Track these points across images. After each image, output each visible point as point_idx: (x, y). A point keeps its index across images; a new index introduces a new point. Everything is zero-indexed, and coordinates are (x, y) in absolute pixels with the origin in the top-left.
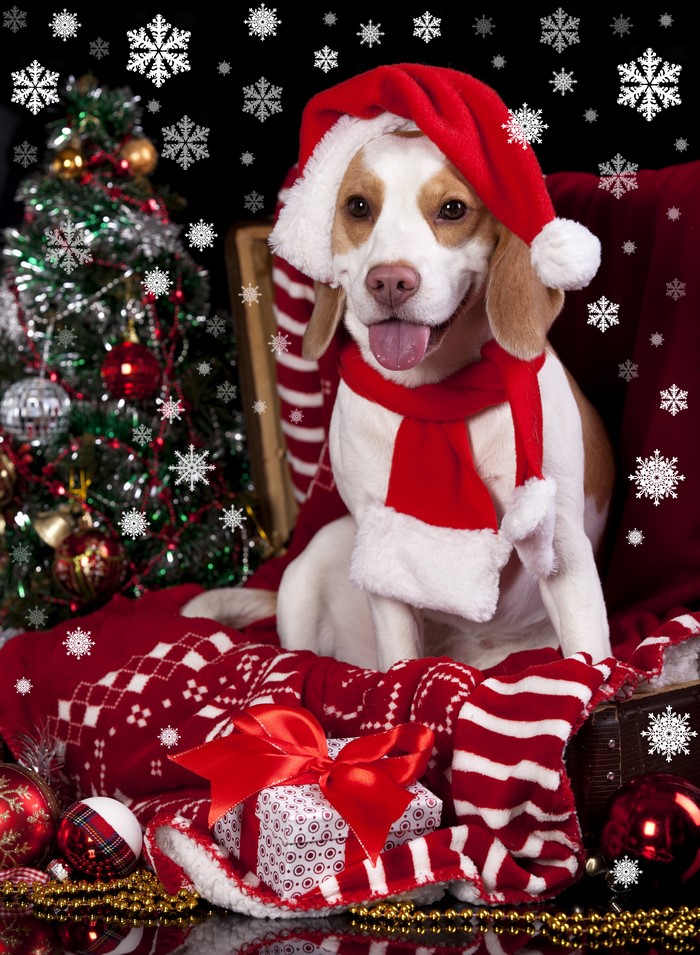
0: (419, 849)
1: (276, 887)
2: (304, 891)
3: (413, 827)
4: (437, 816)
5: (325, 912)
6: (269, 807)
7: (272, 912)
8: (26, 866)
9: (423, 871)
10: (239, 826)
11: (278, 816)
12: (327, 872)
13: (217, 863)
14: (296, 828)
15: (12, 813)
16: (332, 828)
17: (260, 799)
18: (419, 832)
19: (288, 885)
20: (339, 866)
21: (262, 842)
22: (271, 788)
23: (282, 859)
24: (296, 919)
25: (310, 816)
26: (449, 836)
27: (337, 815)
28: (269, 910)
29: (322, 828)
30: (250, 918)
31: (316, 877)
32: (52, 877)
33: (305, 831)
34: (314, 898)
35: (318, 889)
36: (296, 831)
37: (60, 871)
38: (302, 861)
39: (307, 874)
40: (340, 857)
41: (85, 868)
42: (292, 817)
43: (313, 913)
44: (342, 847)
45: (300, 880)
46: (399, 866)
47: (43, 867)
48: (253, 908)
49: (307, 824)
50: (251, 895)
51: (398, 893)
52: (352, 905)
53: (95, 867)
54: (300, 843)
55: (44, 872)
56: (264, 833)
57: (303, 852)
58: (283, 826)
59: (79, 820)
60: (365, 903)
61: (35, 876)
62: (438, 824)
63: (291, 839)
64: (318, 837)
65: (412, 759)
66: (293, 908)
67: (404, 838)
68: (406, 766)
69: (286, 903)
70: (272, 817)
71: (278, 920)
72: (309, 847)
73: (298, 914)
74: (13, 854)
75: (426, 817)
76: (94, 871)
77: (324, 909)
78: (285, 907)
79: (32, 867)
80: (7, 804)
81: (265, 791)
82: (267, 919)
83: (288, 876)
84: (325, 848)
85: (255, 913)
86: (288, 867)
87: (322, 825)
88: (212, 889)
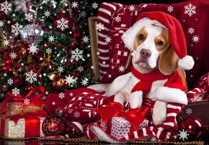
0: (144, 130)
1: (115, 137)
2: (121, 138)
3: (143, 126)
4: (148, 124)
5: (126, 142)
6: (115, 121)
7: (115, 142)
8: (60, 135)
9: (145, 134)
10: (107, 126)
11: (117, 122)
12: (126, 134)
13: (104, 132)
14: (121, 124)
15: (58, 124)
16: (128, 125)
17: (112, 119)
18: (144, 127)
19: (118, 136)
20: (128, 133)
21: (112, 128)
22: (115, 117)
23: (118, 131)
24: (120, 143)
25: (123, 122)
26: (150, 128)
27: (129, 122)
28: (114, 141)
29: (126, 125)
30: (111, 143)
31: (124, 135)
32: (65, 137)
33: (123, 125)
34: (124, 139)
35: (124, 137)
36: (121, 125)
37: (67, 136)
38: (121, 132)
39: (122, 134)
40: (129, 131)
41: (72, 135)
42: (120, 122)
43: (124, 142)
44: (129, 129)
45: (121, 135)
46: (140, 133)
47: (64, 135)
48: (111, 141)
49: (123, 124)
50: (111, 138)
51: (141, 138)
52: (131, 141)
53: (74, 135)
54: (122, 128)
55: (64, 136)
56: (113, 126)
57: (122, 130)
58: (118, 124)
59: (71, 126)
60: (134, 140)
61: (62, 137)
62: (148, 126)
63: (120, 127)
64: (125, 127)
65: (144, 113)
66: (120, 141)
67: (141, 128)
68: (142, 114)
69: (118, 140)
70: (115, 122)
71: (116, 143)
72: (123, 129)
73: (120, 142)
74: (58, 133)
75: (145, 124)
76: (74, 136)
77: (126, 141)
78: (118, 141)
79: (61, 135)
80: (57, 122)
81: (113, 118)
82: (114, 143)
83: (118, 134)
84: (126, 129)
85: (111, 142)
86: (119, 132)
87: (126, 124)
88: (103, 137)
